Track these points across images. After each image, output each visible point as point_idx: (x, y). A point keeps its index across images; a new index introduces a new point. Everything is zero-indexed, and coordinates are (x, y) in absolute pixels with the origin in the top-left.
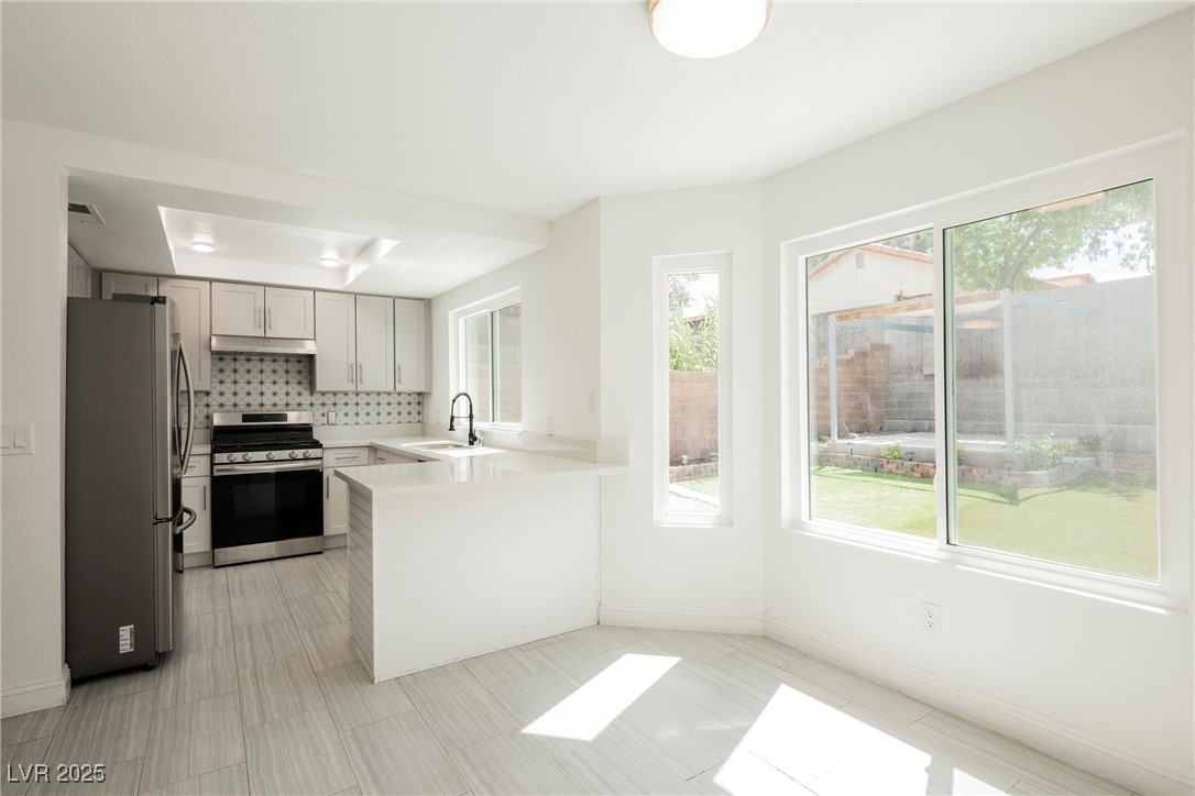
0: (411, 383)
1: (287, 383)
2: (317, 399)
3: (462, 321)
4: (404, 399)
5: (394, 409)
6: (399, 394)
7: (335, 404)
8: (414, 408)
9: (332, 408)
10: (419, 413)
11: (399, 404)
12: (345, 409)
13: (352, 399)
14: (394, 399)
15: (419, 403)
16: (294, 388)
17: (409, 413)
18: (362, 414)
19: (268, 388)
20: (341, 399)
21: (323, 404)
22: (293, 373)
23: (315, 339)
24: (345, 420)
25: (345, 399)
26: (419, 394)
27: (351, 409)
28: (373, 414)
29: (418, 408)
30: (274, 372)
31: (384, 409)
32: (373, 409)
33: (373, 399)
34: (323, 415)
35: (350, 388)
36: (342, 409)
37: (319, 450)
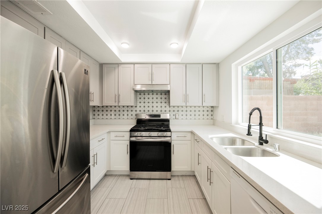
0: (209, 103)
1: (161, 102)
2: (172, 109)
3: (240, 68)
4: (205, 109)
5: (201, 113)
6: (203, 107)
7: (178, 111)
8: (210, 113)
9: (177, 113)
10: (212, 115)
11: (203, 111)
12: (182, 113)
13: (184, 109)
14: (201, 109)
15: (212, 111)
16: (163, 105)
17: (208, 115)
18: (189, 115)
19: (155, 105)
20: (180, 109)
21: (174, 111)
22: (163, 99)
23: (170, 84)
24: (182, 117)
25: (182, 109)
26: (212, 107)
27: (184, 113)
28: (193, 115)
29: (211, 113)
30: (157, 98)
31: (197, 113)
32: (193, 113)
33: (193, 109)
34: (174, 115)
35: (184, 104)
36: (180, 113)
37: (170, 133)
